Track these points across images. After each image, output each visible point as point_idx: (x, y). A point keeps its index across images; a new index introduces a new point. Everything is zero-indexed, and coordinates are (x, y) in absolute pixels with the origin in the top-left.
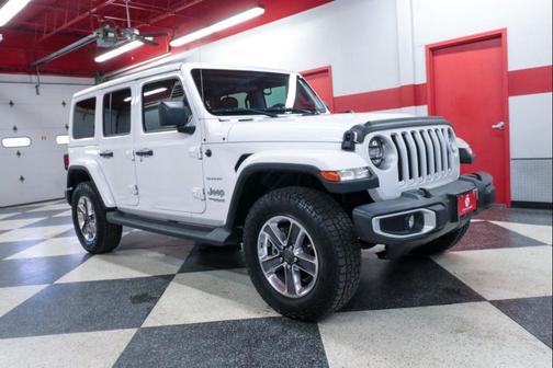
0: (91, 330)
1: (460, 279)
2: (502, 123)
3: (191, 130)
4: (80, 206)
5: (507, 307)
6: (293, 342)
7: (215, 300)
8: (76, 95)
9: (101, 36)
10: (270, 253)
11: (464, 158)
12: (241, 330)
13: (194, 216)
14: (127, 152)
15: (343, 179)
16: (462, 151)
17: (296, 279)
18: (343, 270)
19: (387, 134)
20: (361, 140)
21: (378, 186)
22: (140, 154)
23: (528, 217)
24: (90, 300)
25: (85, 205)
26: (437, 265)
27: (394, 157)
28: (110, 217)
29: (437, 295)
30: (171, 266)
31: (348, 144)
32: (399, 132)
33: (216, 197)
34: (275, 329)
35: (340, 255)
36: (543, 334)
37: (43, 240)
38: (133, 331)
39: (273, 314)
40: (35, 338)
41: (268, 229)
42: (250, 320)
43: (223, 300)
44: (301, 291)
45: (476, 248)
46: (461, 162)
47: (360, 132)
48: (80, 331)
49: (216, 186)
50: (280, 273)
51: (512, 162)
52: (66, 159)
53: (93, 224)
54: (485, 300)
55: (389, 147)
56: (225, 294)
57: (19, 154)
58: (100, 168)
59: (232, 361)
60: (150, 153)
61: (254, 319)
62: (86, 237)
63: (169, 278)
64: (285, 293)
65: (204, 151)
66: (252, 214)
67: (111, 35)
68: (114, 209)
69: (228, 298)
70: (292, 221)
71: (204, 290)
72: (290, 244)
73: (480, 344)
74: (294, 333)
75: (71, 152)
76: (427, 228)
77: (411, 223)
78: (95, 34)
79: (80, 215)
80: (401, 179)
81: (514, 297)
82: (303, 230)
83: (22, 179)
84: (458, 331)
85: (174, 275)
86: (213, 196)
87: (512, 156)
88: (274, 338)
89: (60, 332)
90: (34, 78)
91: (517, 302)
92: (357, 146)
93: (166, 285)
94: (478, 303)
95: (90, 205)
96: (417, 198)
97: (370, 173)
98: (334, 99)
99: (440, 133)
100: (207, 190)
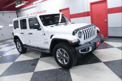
0: (24, 73)
1: (97, 57)
2: (106, 20)
3: (40, 29)
4: (17, 44)
5: (106, 63)
6: (65, 74)
7: (48, 64)
8: (14, 19)
9: (17, 3)
10: (59, 56)
11: (98, 32)
12: (54, 71)
13: (43, 47)
14: (27, 33)
15: (73, 42)
16: (97, 30)
17: (64, 61)
18: (74, 60)
19: (81, 31)
20: (76, 33)
21: (80, 42)
22: (30, 34)
23: (112, 40)
24: (23, 66)
25: (18, 43)
26: (93, 54)
27: (83, 36)
28: (24, 46)
29: (93, 61)
30: (38, 56)
31: (74, 34)
32: (84, 30)
33: (47, 43)
34: (61, 71)
35: (73, 57)
36: (113, 69)
37: (10, 50)
38: (33, 73)
39: (60, 67)
40: (13, 75)
41: (58, 51)
42: (55, 69)
43: (50, 64)
44: (66, 63)
45: (100, 49)
46: (97, 33)
47: (76, 31)
48: (22, 73)
49: (47, 41)
50: (61, 59)
51: (108, 28)
52: (13, 33)
53: (21, 48)
54: (102, 62)
55: (82, 33)
56: (50, 63)
57: (1, 29)
58: (21, 36)
59: (53, 79)
60: (32, 34)
61: (57, 69)
62: (19, 50)
63: (38, 59)
64: (62, 63)
65: (44, 34)
66: (55, 48)
67: (19, 2)
68: (25, 45)
69: (51, 64)
70: (63, 50)
71: (46, 62)
72: (63, 54)
73: (101, 73)
74: (65, 72)
75: (14, 32)
76: (90, 50)
77: (87, 49)
78: (15, 2)
79: (18, 46)
80: (85, 39)
81: (108, 61)
82: (65, 52)
83: (2, 35)
84: (97, 70)
85: (39, 58)
86: (46, 43)
87: (108, 27)
88: (61, 73)
89: (18, 74)
90: (2, 12)
91: (108, 62)
92: (76, 34)
93: (38, 61)
94: (101, 63)
95: (19, 44)
96: (88, 44)
97: (78, 40)
98: (70, 15)
99: (93, 28)
100: (45, 42)
